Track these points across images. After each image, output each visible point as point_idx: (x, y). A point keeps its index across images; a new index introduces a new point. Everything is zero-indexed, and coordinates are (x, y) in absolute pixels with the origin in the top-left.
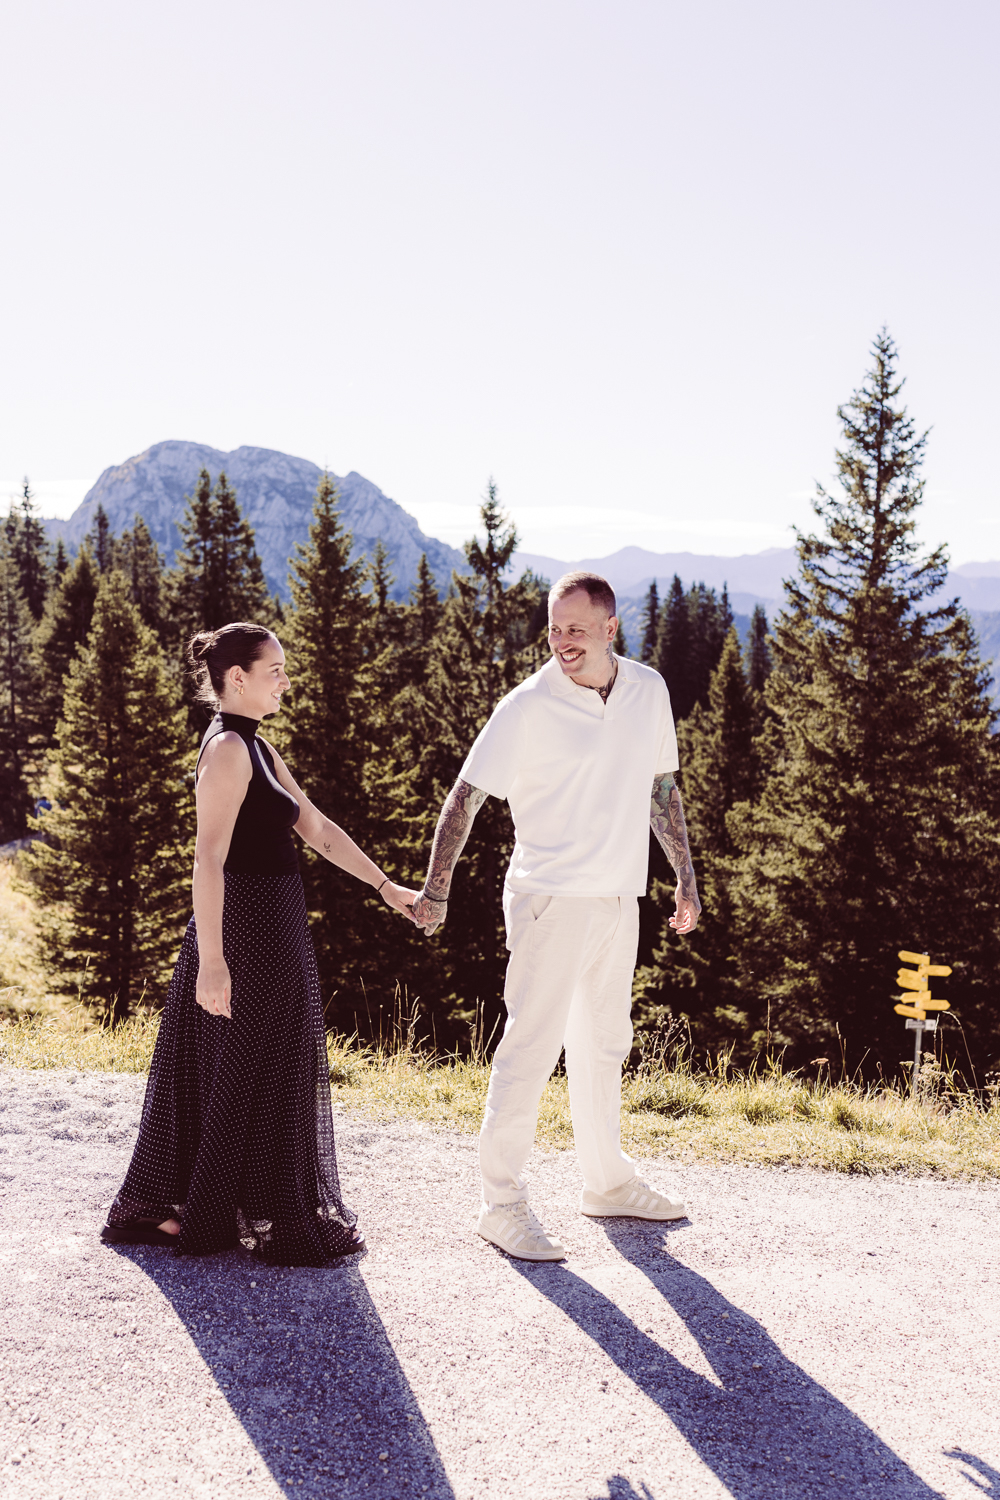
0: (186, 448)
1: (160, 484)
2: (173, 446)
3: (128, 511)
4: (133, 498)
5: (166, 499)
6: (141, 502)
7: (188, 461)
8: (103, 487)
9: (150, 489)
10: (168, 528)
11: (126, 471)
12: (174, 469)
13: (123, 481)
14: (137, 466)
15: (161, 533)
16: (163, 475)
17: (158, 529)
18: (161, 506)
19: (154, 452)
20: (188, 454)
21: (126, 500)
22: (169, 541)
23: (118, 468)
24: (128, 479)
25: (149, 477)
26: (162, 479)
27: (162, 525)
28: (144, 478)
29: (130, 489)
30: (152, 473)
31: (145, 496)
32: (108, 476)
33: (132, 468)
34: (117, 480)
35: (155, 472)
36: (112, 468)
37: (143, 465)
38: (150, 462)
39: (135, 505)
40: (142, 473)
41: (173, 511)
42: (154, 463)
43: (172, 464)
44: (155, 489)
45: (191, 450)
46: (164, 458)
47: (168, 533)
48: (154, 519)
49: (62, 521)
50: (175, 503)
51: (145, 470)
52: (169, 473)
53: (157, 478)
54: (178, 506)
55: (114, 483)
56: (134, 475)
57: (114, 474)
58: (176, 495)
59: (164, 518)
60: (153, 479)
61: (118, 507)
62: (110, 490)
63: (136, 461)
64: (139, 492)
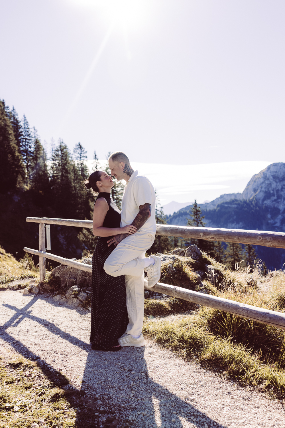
0: (280, 165)
1: (271, 178)
2: (275, 165)
3: (262, 187)
4: (263, 183)
5: (274, 182)
6: (265, 184)
7: (281, 169)
8: (253, 181)
9: (268, 179)
10: (275, 191)
11: (260, 175)
12: (276, 172)
13: (259, 178)
14: (264, 173)
15: (273, 193)
16: (272, 174)
17: (272, 192)
18: (272, 184)
19: (269, 168)
20: (280, 167)
21: (260, 184)
22: (276, 196)
23: (257, 174)
24: (261, 177)
25: (268, 176)
26: (272, 176)
27: (273, 190)
28: (266, 176)
29: (262, 180)
30: (268, 174)
31: (267, 182)
32: (254, 177)
33: (262, 173)
34: (257, 178)
35: (270, 174)
36: (255, 175)
37: (265, 172)
38: (268, 171)
39: (264, 185)
40: (265, 175)
41: (276, 186)
42: (269, 171)
43: (275, 170)
44: (270, 179)
45: (281, 165)
46: (272, 169)
47: (275, 193)
48: (270, 189)
49: (240, 194)
50: (277, 183)
51: (266, 174)
52: (274, 173)
53: (270, 176)
54: (278, 184)
55: (257, 179)
56: (263, 176)
57: (256, 176)
58: (277, 180)
59: (274, 188)
60: (269, 176)
61: (258, 187)
62: (255, 182)
63: (263, 171)
64: (265, 181)
